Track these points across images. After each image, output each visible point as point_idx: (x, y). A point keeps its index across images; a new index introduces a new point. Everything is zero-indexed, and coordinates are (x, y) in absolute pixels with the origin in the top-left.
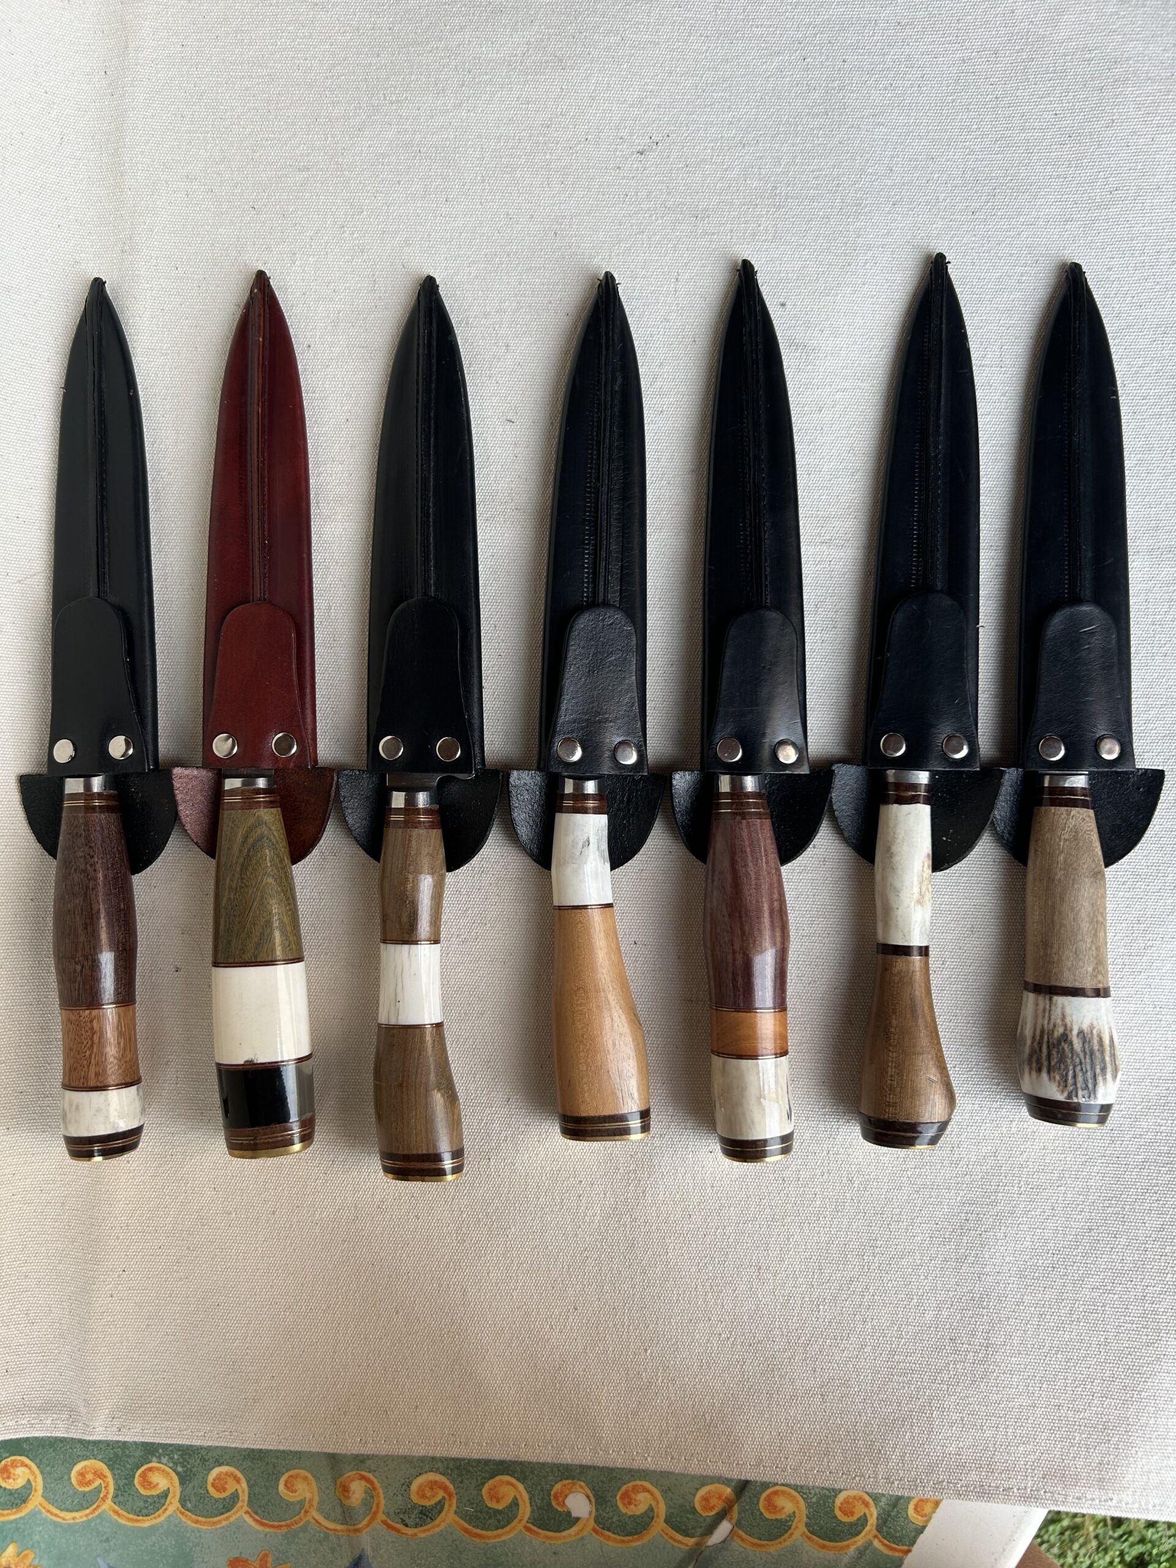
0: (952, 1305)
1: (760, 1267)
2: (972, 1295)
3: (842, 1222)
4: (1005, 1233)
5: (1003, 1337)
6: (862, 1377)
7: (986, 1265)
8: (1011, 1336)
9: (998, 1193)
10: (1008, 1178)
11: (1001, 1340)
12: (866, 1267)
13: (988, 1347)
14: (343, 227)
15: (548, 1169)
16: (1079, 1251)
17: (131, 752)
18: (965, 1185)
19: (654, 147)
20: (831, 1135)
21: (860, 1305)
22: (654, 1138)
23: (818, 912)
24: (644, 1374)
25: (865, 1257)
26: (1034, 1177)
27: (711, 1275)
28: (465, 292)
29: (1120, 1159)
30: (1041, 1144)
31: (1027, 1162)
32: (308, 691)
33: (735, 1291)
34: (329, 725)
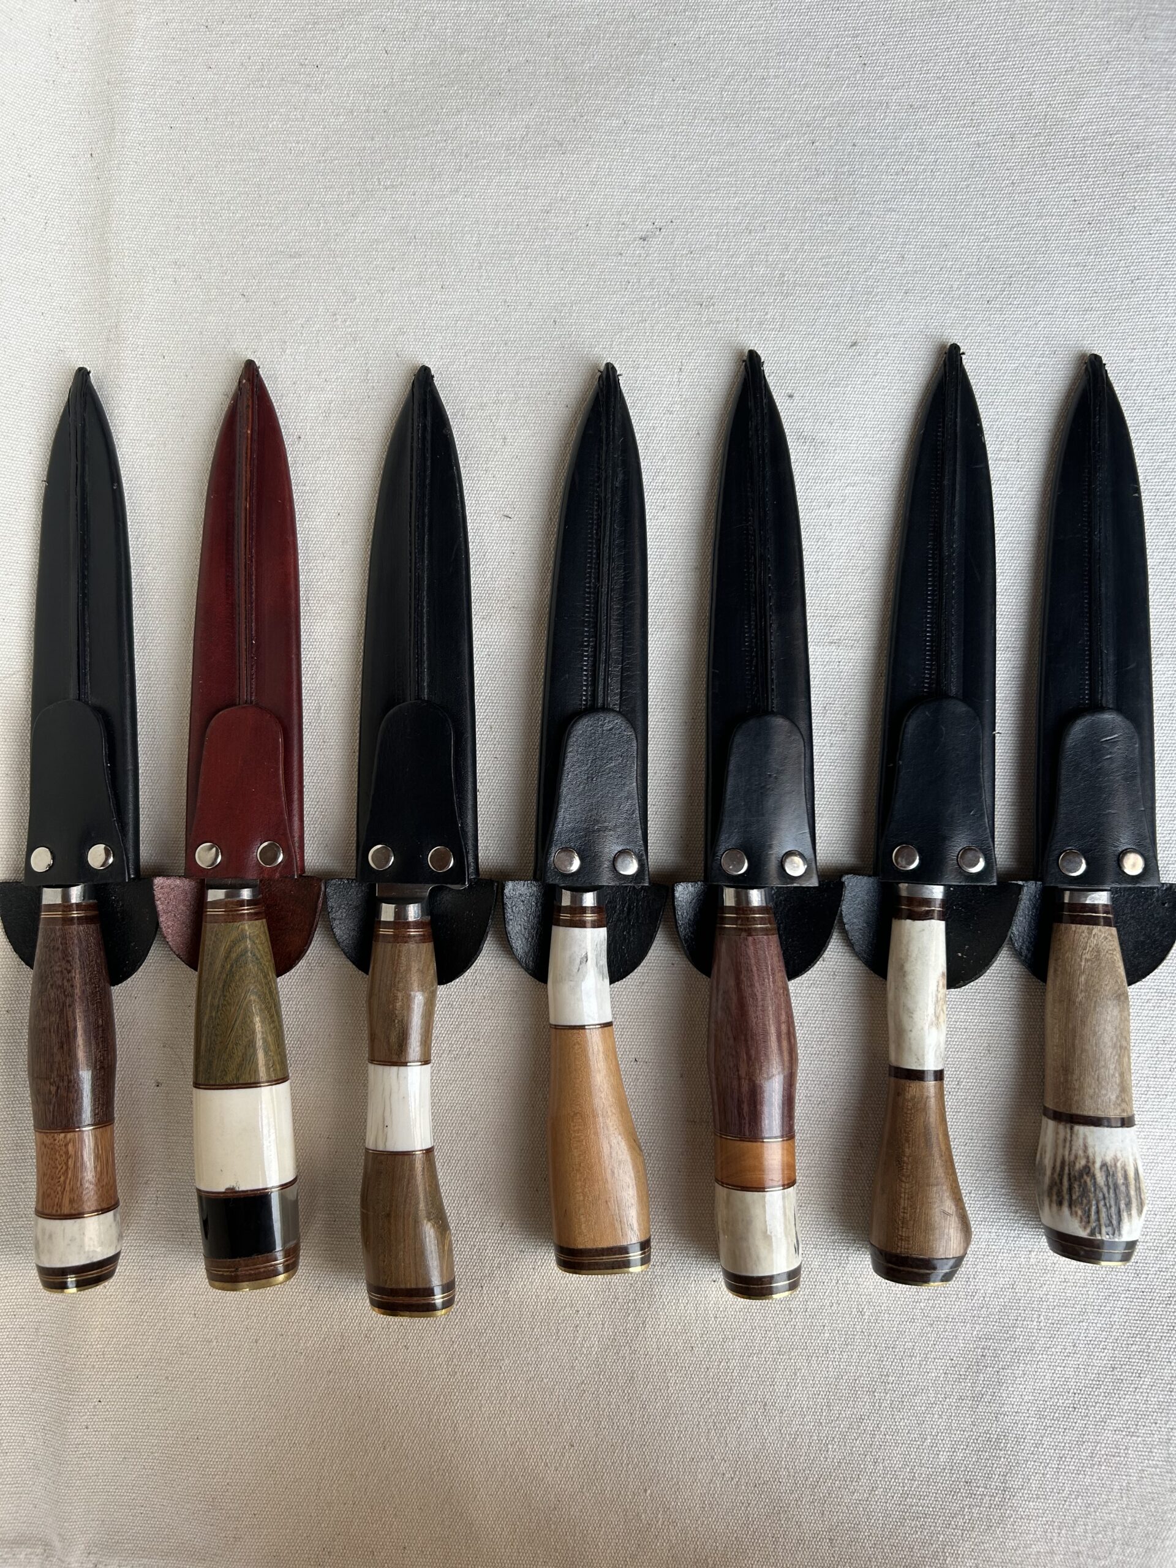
0: (967, 1446)
1: (766, 1403)
2: (988, 1436)
3: (852, 1356)
4: (1023, 1371)
5: (1021, 1480)
6: (873, 1521)
7: (1003, 1404)
8: (1029, 1480)
9: (1017, 1328)
10: (1027, 1312)
11: (1019, 1483)
12: (877, 1405)
13: (1005, 1491)
14: (335, 315)
15: (543, 1297)
16: (1101, 1390)
17: (111, 860)
18: (982, 1319)
19: (657, 233)
20: (840, 1264)
21: (871, 1445)
22: (655, 1266)
23: (828, 1028)
24: (643, 1516)
25: (876, 1394)
26: (1055, 1311)
27: (714, 1411)
28: (461, 382)
29: (1145, 1294)
30: (1062, 1276)
31: (1047, 1295)
32: (296, 796)
33: (739, 1428)
34: (318, 829)
